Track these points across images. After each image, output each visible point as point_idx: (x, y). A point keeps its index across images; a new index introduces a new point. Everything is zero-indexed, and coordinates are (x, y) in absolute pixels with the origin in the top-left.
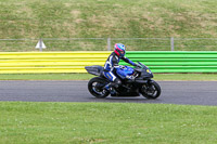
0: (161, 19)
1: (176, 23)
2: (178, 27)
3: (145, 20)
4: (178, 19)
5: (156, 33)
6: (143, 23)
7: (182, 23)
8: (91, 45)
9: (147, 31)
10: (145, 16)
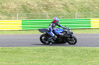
0: (36, 4)
1: (44, 6)
2: (45, 8)
3: (29, 4)
4: (45, 4)
5: (35, 10)
6: (28, 6)
7: (47, 6)
8: (5, 17)
9: (31, 10)
10: (29, 3)
